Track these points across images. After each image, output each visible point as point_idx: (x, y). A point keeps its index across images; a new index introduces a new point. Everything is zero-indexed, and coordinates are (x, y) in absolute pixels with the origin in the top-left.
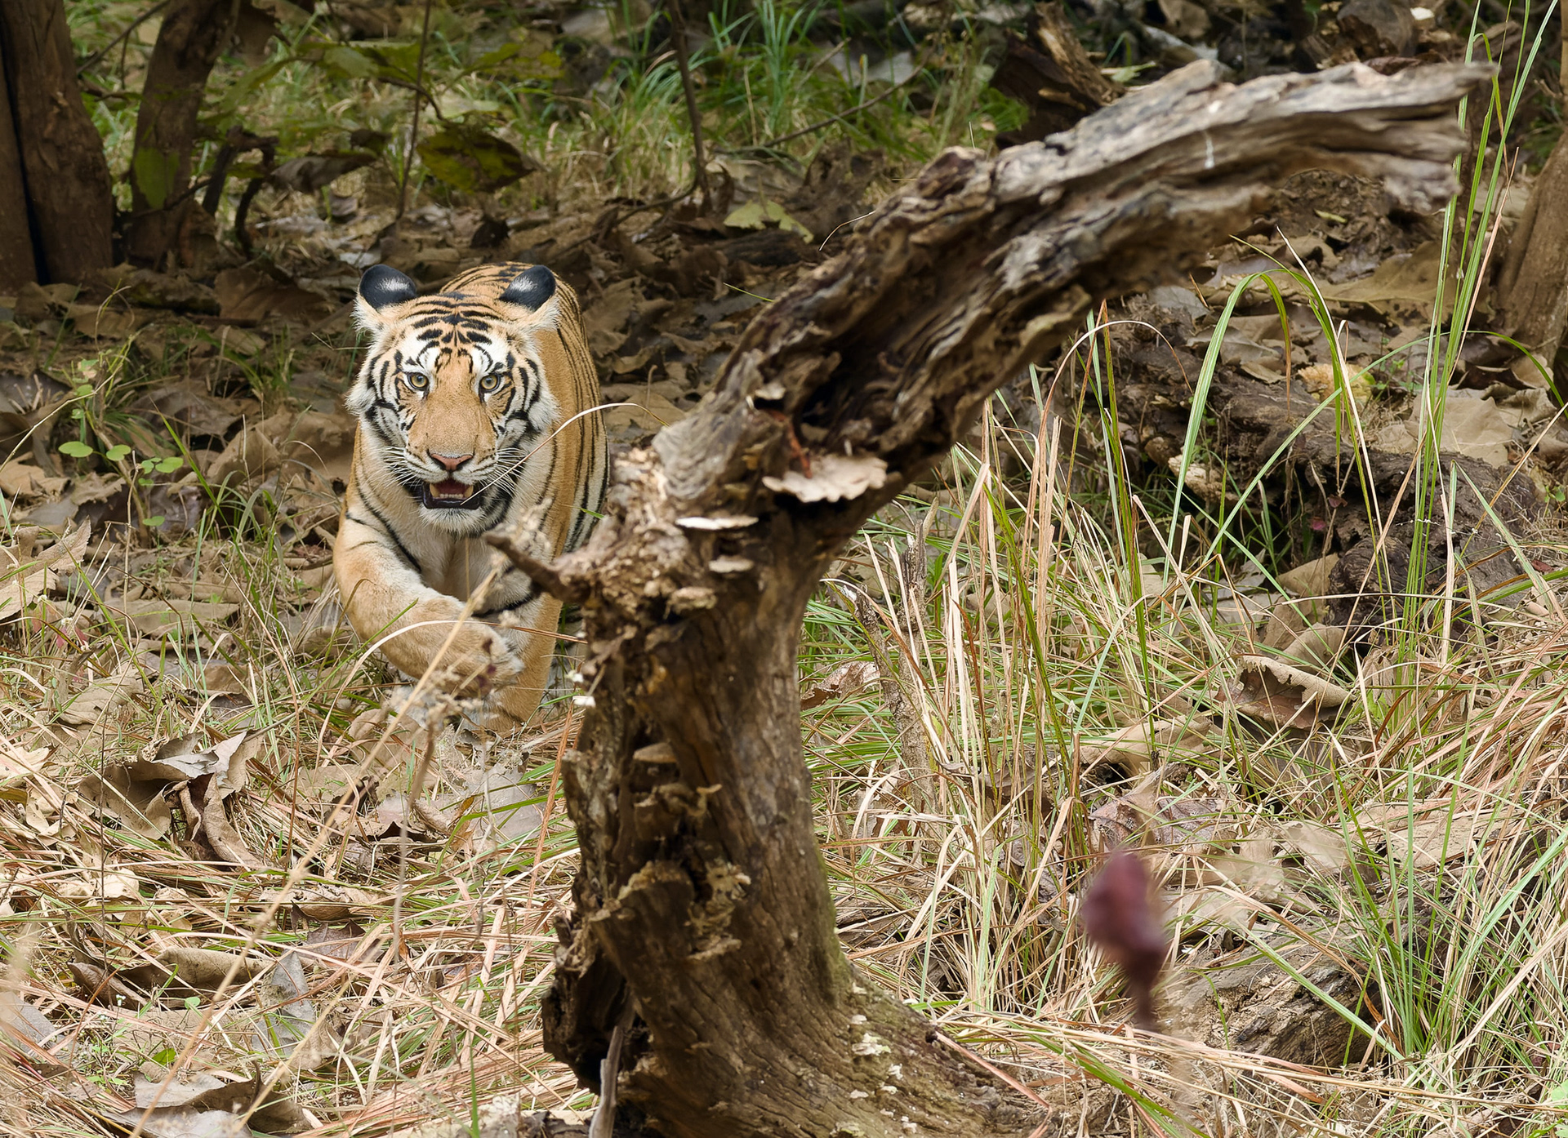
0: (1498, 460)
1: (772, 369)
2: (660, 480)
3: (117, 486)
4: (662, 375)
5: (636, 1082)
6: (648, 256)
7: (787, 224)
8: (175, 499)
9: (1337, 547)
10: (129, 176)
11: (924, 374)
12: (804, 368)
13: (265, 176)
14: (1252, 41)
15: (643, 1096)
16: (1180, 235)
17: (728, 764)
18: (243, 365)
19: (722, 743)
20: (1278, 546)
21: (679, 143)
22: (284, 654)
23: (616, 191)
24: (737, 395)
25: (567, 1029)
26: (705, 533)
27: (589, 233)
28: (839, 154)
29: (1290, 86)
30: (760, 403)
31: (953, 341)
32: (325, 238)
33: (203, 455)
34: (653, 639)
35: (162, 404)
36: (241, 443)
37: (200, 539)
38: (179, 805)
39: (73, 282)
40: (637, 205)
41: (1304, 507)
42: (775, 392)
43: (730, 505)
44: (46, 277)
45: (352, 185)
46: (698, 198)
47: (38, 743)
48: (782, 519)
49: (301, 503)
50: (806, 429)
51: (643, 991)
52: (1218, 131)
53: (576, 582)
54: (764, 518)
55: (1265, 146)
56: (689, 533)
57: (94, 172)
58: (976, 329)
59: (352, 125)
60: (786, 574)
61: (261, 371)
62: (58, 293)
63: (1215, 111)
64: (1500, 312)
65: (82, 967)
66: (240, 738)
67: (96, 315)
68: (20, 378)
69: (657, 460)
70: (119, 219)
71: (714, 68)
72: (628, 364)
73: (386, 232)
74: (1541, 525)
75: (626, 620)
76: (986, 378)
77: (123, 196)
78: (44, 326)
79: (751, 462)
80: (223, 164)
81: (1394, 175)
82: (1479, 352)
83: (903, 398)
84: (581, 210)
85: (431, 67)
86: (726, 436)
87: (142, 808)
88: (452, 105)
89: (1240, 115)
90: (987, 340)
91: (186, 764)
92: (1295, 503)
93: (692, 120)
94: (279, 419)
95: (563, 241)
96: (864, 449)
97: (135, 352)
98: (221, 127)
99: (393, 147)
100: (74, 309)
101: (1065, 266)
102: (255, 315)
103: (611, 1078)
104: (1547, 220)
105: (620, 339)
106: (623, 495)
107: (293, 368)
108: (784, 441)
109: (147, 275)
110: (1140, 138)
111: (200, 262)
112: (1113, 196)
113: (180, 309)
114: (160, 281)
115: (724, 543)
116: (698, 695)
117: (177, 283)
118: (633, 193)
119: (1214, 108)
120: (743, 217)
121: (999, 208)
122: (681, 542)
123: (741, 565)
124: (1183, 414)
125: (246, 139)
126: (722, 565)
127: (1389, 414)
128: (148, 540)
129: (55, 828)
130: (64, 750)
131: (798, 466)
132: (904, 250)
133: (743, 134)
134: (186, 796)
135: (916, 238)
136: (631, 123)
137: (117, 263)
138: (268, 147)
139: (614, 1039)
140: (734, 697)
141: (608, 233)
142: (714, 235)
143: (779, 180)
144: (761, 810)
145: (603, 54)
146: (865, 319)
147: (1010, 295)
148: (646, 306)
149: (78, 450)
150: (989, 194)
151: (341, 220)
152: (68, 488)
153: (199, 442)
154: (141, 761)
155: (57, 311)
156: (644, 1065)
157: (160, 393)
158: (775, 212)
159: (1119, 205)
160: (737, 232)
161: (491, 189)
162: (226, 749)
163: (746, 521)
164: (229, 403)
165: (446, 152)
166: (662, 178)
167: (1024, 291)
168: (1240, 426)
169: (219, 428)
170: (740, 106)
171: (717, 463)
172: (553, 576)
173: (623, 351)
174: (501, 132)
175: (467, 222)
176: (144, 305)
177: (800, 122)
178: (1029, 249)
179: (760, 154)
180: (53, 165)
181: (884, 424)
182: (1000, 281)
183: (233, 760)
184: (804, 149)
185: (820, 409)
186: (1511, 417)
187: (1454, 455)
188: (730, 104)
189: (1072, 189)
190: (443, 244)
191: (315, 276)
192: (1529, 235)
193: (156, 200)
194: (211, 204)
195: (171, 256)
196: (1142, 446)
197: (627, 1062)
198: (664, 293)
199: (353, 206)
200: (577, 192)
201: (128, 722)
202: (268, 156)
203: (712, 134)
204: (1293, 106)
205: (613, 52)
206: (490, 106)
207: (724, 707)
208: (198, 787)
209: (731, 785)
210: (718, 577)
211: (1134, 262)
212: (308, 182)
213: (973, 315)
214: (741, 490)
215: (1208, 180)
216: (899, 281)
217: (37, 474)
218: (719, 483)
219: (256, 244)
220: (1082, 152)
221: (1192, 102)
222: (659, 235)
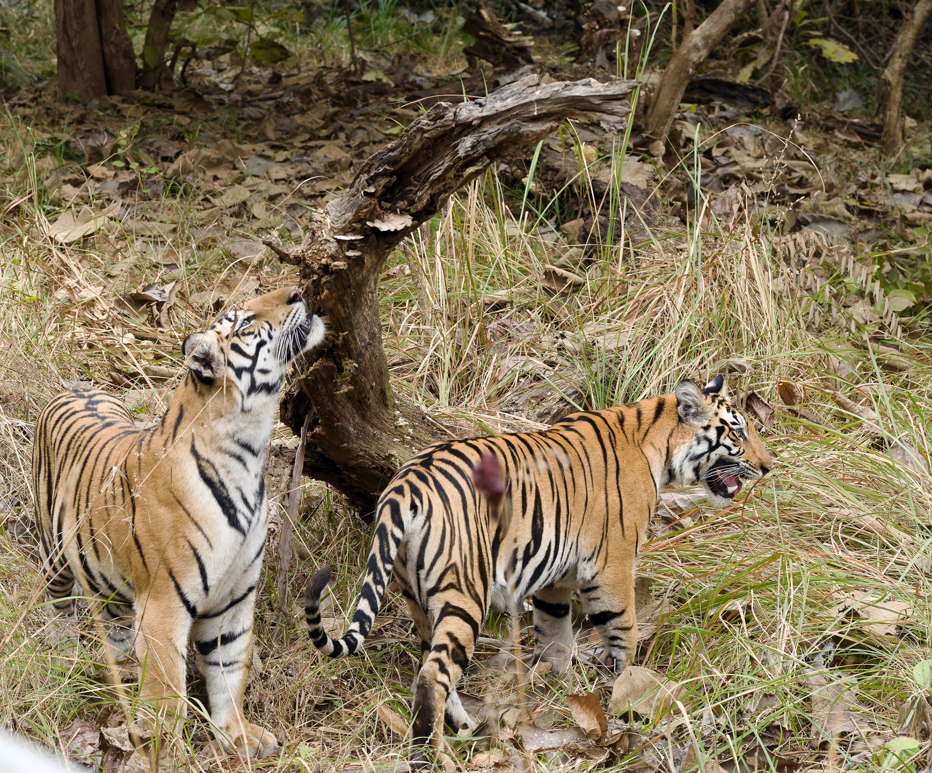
0: (643, 186)
1: (371, 181)
2: (328, 220)
3: (133, 176)
4: (337, 138)
5: (314, 436)
6: (332, 89)
7: (385, 80)
8: (154, 182)
9: (583, 215)
10: (142, 56)
11: (427, 185)
12: (383, 181)
13: (194, 55)
14: (559, 10)
15: (316, 441)
16: (524, 139)
17: (351, 325)
18: (181, 129)
19: (349, 317)
20: (561, 214)
21: (346, 46)
22: (194, 246)
23: (322, 64)
24: (358, 190)
25: (289, 414)
26: (345, 241)
27: (312, 79)
28: (405, 54)
29: (567, 85)
30: (366, 194)
31: (438, 174)
32: (215, 78)
33: (166, 164)
34: (324, 280)
35: (151, 144)
36: (179, 163)
37: (163, 198)
38: (152, 311)
39: (120, 95)
40: (330, 69)
41: (571, 200)
42: (372, 190)
43: (354, 231)
44: (110, 93)
45: (225, 58)
46: (353, 68)
47: (99, 284)
48: (373, 237)
49: (202, 184)
50: (383, 203)
51: (316, 405)
52: (539, 101)
53: (296, 257)
54: (366, 236)
55: (556, 108)
56: (338, 241)
57: (129, 54)
58: (447, 170)
59: (225, 36)
60: (374, 257)
61: (188, 132)
62: (115, 99)
63: (538, 94)
64: (646, 125)
65: (113, 374)
66: (173, 283)
67: (129, 110)
68: (99, 132)
69: (327, 213)
70: (138, 71)
71: (360, 18)
72: (324, 132)
73: (237, 77)
74: (658, 213)
75: (314, 272)
76: (450, 188)
77: (139, 63)
78: (109, 112)
79: (362, 216)
80: (177, 51)
81: (604, 120)
82: (637, 140)
83: (419, 194)
84: (309, 70)
85: (255, 12)
86: (353, 205)
87: (137, 310)
88: (263, 29)
89: (548, 96)
90: (451, 174)
91: (153, 294)
92: (568, 197)
93: (351, 38)
94: (194, 151)
95: (302, 82)
96: (404, 212)
97: (143, 124)
98: (177, 38)
99: (241, 44)
100: (121, 106)
101: (481, 149)
102: (187, 110)
103: (305, 434)
104: (665, 91)
105: (322, 123)
106: (315, 226)
107: (201, 131)
108: (375, 208)
109: (148, 93)
110: (510, 103)
111: (168, 89)
112: (499, 124)
113: (160, 106)
114: (152, 96)
115: (351, 245)
116: (340, 300)
117: (158, 97)
118: (328, 64)
119: (538, 93)
120: (369, 77)
121: (457, 126)
122: (335, 244)
123: (358, 254)
124: (528, 163)
125: (186, 42)
126: (350, 253)
127: (604, 165)
128: (145, 198)
129: (104, 317)
130: (109, 286)
131: (380, 218)
132: (421, 139)
133: (370, 43)
134: (155, 308)
135: (426, 135)
136: (328, 37)
137: (137, 88)
138: (194, 46)
139: (307, 420)
140: (354, 301)
141: (319, 80)
142: (358, 83)
143: (383, 62)
144: (363, 340)
145: (319, 8)
146: (406, 164)
147: (460, 158)
148: (332, 110)
149: (119, 164)
150: (453, 120)
151: (220, 71)
152: (116, 175)
153: (165, 159)
154: (138, 293)
155: (114, 106)
156: (317, 430)
157: (151, 140)
158: (381, 75)
159: (501, 127)
160: (366, 82)
161: (276, 62)
162: (168, 288)
163: (360, 237)
164: (176, 144)
165: (260, 48)
166: (340, 59)
167: (465, 157)
168: (549, 168)
169: (172, 153)
170: (369, 32)
171: (349, 216)
172: (287, 255)
173: (323, 128)
174: (280, 40)
175: (267, 73)
176: (146, 105)
177: (391, 39)
178: (468, 142)
179: (376, 51)
180: (114, 51)
181: (412, 203)
182: (457, 153)
183: (170, 292)
184: (392, 49)
185: (388, 196)
186: (648, 167)
187: (627, 184)
188: (365, 31)
189: (484, 120)
190: (257, 82)
191: (209, 94)
192: (658, 96)
193: (152, 65)
194: (172, 66)
195: (157, 87)
196: (512, 173)
197: (311, 428)
198: (339, 105)
199: (225, 66)
200: (308, 63)
201: (132, 275)
202: (194, 49)
203: (359, 42)
204: (567, 93)
205: (323, 7)
206: (277, 30)
207: (350, 304)
208: (160, 305)
209: (351, 332)
210: (349, 257)
211: (506, 148)
212: (209, 57)
213: (446, 165)
214: (358, 226)
215: (535, 119)
216: (419, 151)
217: (105, 169)
218: (350, 223)
219: (189, 79)
220: (488, 107)
221: (530, 90)
222: (338, 82)
